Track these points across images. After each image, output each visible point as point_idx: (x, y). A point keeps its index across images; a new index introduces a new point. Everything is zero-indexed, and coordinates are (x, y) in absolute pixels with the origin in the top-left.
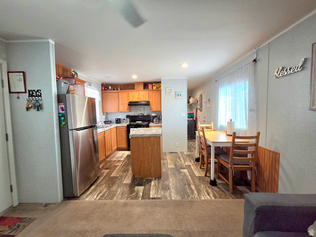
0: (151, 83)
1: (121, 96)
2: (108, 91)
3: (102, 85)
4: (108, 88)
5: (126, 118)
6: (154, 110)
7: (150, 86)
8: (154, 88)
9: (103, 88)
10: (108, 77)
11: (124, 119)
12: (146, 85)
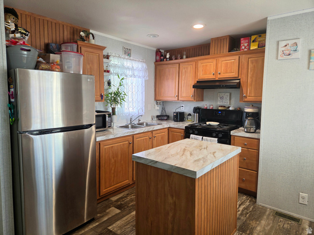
0: (247, 36)
1: (184, 71)
2: (165, 62)
3: (158, 52)
4: (165, 57)
5: (192, 113)
6: (249, 99)
7: (244, 44)
8: (254, 47)
9: (158, 58)
10: (154, 36)
11: (190, 115)
12: (234, 42)
